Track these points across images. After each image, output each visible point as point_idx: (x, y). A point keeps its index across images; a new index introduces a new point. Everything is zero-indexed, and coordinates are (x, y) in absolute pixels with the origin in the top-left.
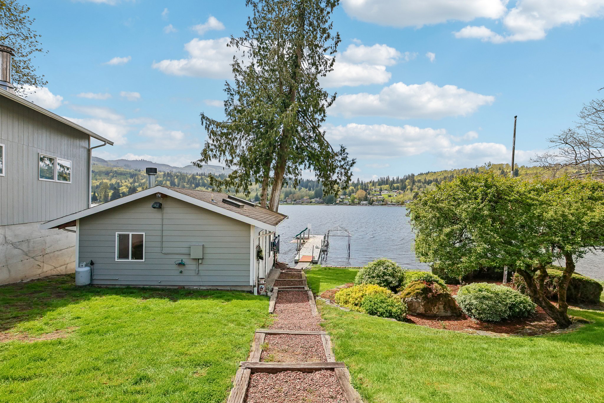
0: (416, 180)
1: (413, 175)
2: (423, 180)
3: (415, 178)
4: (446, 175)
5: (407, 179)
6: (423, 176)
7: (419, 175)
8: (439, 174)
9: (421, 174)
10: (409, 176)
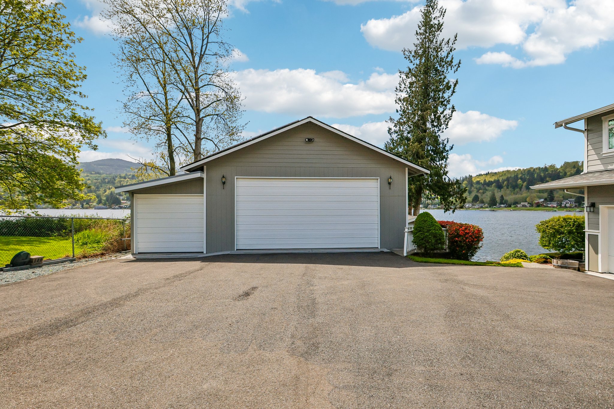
0: (475, 182)
1: (471, 177)
2: (482, 182)
3: (473, 179)
4: (509, 176)
5: (463, 180)
6: (482, 177)
7: (477, 175)
8: (501, 175)
9: (480, 175)
10: (466, 177)
